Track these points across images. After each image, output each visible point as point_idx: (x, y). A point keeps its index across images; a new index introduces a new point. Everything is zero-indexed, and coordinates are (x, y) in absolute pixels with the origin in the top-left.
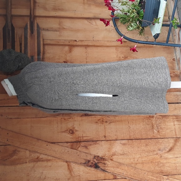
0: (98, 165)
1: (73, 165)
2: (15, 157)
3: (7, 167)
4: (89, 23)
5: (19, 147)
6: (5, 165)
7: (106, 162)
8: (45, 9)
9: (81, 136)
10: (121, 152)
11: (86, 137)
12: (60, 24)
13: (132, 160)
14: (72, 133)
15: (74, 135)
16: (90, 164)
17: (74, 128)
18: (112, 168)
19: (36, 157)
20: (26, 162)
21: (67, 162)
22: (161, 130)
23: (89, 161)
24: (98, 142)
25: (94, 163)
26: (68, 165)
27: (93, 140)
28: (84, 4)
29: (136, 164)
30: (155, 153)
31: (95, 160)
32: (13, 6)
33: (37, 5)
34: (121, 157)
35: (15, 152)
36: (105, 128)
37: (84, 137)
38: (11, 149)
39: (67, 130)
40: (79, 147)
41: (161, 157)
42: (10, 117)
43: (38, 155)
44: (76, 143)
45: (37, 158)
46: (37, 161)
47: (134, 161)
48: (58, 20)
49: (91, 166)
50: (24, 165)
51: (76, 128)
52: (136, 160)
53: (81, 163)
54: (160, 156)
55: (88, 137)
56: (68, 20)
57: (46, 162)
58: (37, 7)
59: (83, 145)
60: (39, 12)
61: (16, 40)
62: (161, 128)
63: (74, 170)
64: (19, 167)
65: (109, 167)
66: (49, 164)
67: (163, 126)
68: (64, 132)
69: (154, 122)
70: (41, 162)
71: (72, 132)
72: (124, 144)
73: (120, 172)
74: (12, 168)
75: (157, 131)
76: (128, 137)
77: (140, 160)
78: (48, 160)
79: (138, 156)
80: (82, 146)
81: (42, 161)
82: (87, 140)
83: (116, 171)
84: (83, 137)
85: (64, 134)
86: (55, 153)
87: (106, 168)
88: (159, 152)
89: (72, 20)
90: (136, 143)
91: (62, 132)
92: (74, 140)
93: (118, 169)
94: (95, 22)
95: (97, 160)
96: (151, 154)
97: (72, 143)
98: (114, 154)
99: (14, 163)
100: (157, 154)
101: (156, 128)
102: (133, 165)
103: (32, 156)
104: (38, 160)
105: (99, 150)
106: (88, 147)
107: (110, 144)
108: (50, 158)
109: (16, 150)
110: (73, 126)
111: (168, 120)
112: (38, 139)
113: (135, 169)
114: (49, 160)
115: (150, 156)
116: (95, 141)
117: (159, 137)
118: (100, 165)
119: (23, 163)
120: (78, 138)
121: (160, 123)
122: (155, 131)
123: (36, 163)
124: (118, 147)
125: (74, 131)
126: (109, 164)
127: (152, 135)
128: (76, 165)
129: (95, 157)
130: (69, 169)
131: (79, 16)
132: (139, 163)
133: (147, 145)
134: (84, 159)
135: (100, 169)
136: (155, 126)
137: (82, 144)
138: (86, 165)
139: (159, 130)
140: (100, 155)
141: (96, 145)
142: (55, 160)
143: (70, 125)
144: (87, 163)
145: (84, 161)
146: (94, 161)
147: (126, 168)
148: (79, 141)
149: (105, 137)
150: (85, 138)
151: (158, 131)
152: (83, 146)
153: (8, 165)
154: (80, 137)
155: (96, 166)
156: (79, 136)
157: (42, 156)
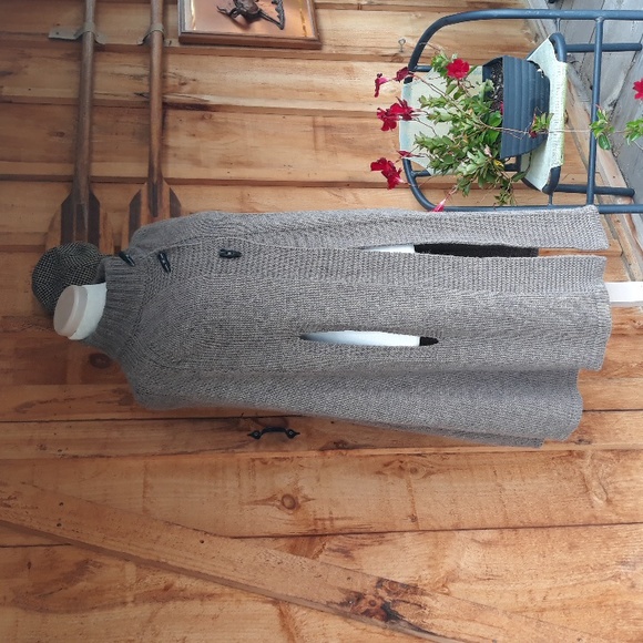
0: (396, 609)
1: (299, 614)
2: (81, 585)
3: (53, 619)
5: (98, 550)
6: (43, 610)
7: (425, 599)
8: (197, 163)
9: (327, 516)
10: (479, 572)
11: (343, 519)
12: (242, 200)
13: (524, 599)
14: (294, 506)
15: (300, 514)
16: (364, 605)
17: (298, 490)
18: (451, 622)
19: (162, 586)
20: (124, 603)
21: (276, 602)
22: (618, 497)
23: (359, 597)
24: (388, 536)
25: (379, 602)
26: (282, 615)
27: (372, 530)
28: (316, 149)
29: (543, 610)
30: (609, 573)
31: (382, 593)
32: (95, 157)
33: (170, 152)
34: (480, 587)
35: (82, 568)
36: (410, 491)
37: (337, 519)
38: (71, 556)
39: (273, 498)
40: (321, 552)
41: (633, 586)
42: (72, 452)
43: (170, 577)
44: (309, 540)
45: (166, 589)
46: (165, 601)
47: (532, 600)
49: (367, 613)
50: (118, 613)
51: (307, 491)
52: (539, 598)
53: (329, 604)
54: (629, 584)
55: (351, 519)
57: (197, 603)
58: (171, 159)
59: (335, 548)
60: (174, 169)
61: (101, 232)
62: (618, 491)
63: (304, 631)
64: (96, 618)
65: (437, 617)
66: (211, 608)
67: (624, 484)
68: (265, 502)
69: (587, 472)
70: (179, 603)
71: (292, 503)
72: (487, 544)
73: (480, 634)
74: (72, 621)
75: (601, 499)
76: (499, 520)
77: (553, 598)
78: (205, 597)
79: (544, 584)
80: (330, 549)
81: (185, 598)
82: (347, 531)
83: (467, 631)
84: (331, 519)
85: (262, 510)
86: (231, 568)
87: (429, 621)
88: (623, 569)
90: (531, 540)
91: (256, 502)
92: (303, 530)
93: (473, 625)
95: (388, 592)
96: (595, 576)
97: (292, 541)
98: (452, 577)
99: (77, 605)
100: (616, 577)
101: (598, 491)
102: (531, 615)
103: (148, 580)
104: (167, 594)
105: (399, 563)
106: (355, 553)
107: (436, 545)
108: (211, 588)
109: (86, 562)
110: (296, 483)
111: (639, 463)
112: (169, 524)
113: (539, 626)
114: (211, 596)
115: (591, 582)
116: (379, 535)
117: (614, 518)
118: (401, 609)
119: (112, 606)
120: (315, 524)
121: (610, 475)
122: (596, 499)
123: (160, 605)
124: (466, 556)
125: (300, 501)
126: (438, 605)
127: (587, 514)
128: (313, 614)
129: (380, 582)
130: (285, 627)
132: (553, 609)
133: (572, 547)
134: (341, 590)
135: (402, 623)
136: (594, 483)
137: (334, 543)
138: (348, 609)
139: (610, 495)
140: (401, 576)
141: (382, 548)
142: (231, 595)
143: (283, 482)
144: (353, 606)
145: (339, 597)
146: (382, 598)
147: (505, 621)
148: (320, 533)
149: (414, 519)
150: (339, 524)
151: (609, 501)
152: (334, 551)
153: (56, 612)
154: (324, 520)
155: (388, 615)
156: (318, 517)
157: (181, 582)
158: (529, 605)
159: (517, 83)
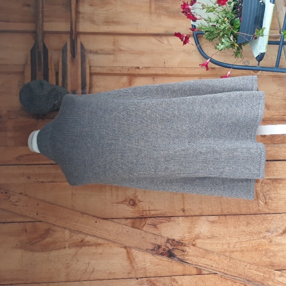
0: (174, 252)
1: (135, 252)
2: (48, 239)
3: (36, 254)
4: (157, 42)
5: (54, 225)
6: (32, 251)
7: (186, 248)
8: (93, 22)
9: (148, 209)
10: (209, 235)
11: (154, 210)
12: (114, 43)
13: (225, 247)
14: (134, 204)
15: (136, 208)
16: (161, 251)
17: (136, 197)
18: (195, 258)
19: (80, 240)
20: (65, 248)
21: (125, 247)
22: (270, 201)
23: (159, 247)
24: (172, 218)
25: (167, 249)
26: (128, 253)
27: (166, 216)
28: (151, 13)
29: (233, 252)
30: (262, 236)
31: (168, 245)
32: (45, 19)
33: (81, 16)
34: (208, 241)
35: (48, 232)
36: (183, 198)
37: (152, 210)
38: (43, 227)
39: (125, 201)
40: (144, 225)
41: (271, 242)
42: (41, 180)
43: (83, 236)
44: (139, 220)
45: (82, 241)
46: (81, 246)
47: (229, 247)
48: (111, 38)
49: (162, 254)
50: (63, 252)
51: (139, 198)
52: (232, 246)
53: (147, 250)
54: (269, 240)
55: (157, 210)
56: (126, 38)
57: (94, 247)
58: (81, 20)
59: (151, 223)
60: (83, 27)
61: (49, 67)
62: (270, 199)
63: (137, 260)
64: (54, 253)
65: (189, 256)
66: (100, 250)
67: (274, 195)
68: (122, 203)
69: (259, 189)
70: (87, 247)
71: (133, 203)
72: (213, 222)
73: (206, 263)
74: (44, 255)
75: (263, 202)
76: (219, 212)
77: (238, 246)
78: (97, 245)
79: (235, 240)
80: (148, 224)
81: (90, 246)
82: (156, 216)
83: (201, 262)
84: (149, 210)
85: (121, 206)
86: (108, 234)
87: (186, 258)
88: (268, 234)
89: (133, 38)
90: (231, 220)
91: (118, 203)
92: (137, 215)
93: (204, 259)
94: (168, 40)
95: (171, 245)
96: (255, 237)
97: (133, 220)
98: (198, 237)
99: (46, 248)
100: (264, 237)
101: (262, 198)
102: (227, 254)
103: (74, 237)
104: (82, 244)
105: (176, 230)
106: (158, 226)
107: (192, 223)
108: (100, 241)
109: (49, 229)
110: (135, 194)
111: (281, 185)
112: (83, 213)
113: (230, 260)
114: (100, 244)
115: (254, 240)
116: (169, 218)
117: (267, 211)
118: (176, 252)
119: (60, 249)
120: (143, 212)
121: (268, 191)
122: (261, 202)
123: (79, 248)
124: (203, 227)
125: (137, 202)
126: (191, 251)
127: (256, 209)
128: (140, 252)
129: (168, 240)
130: (129, 258)
131: (144, 31)
132: (237, 251)
133: (248, 223)
134: (152, 244)
135: (176, 258)
136: (261, 195)
137: (149, 221)
138: (154, 252)
139: (267, 201)
140: (177, 237)
141: (170, 223)
142: (108, 244)
143: (130, 194)
144: (157, 250)
145: (151, 247)
146: (168, 247)
147: (217, 258)
148: (144, 217)
149: (184, 210)
150: (153, 213)
151: (266, 203)
152: (150, 225)
153: (38, 251)
154: (146, 211)
155: (170, 255)
156: (144, 209)
157: (88, 238)
158: (228, 249)
159: (249, 8)
